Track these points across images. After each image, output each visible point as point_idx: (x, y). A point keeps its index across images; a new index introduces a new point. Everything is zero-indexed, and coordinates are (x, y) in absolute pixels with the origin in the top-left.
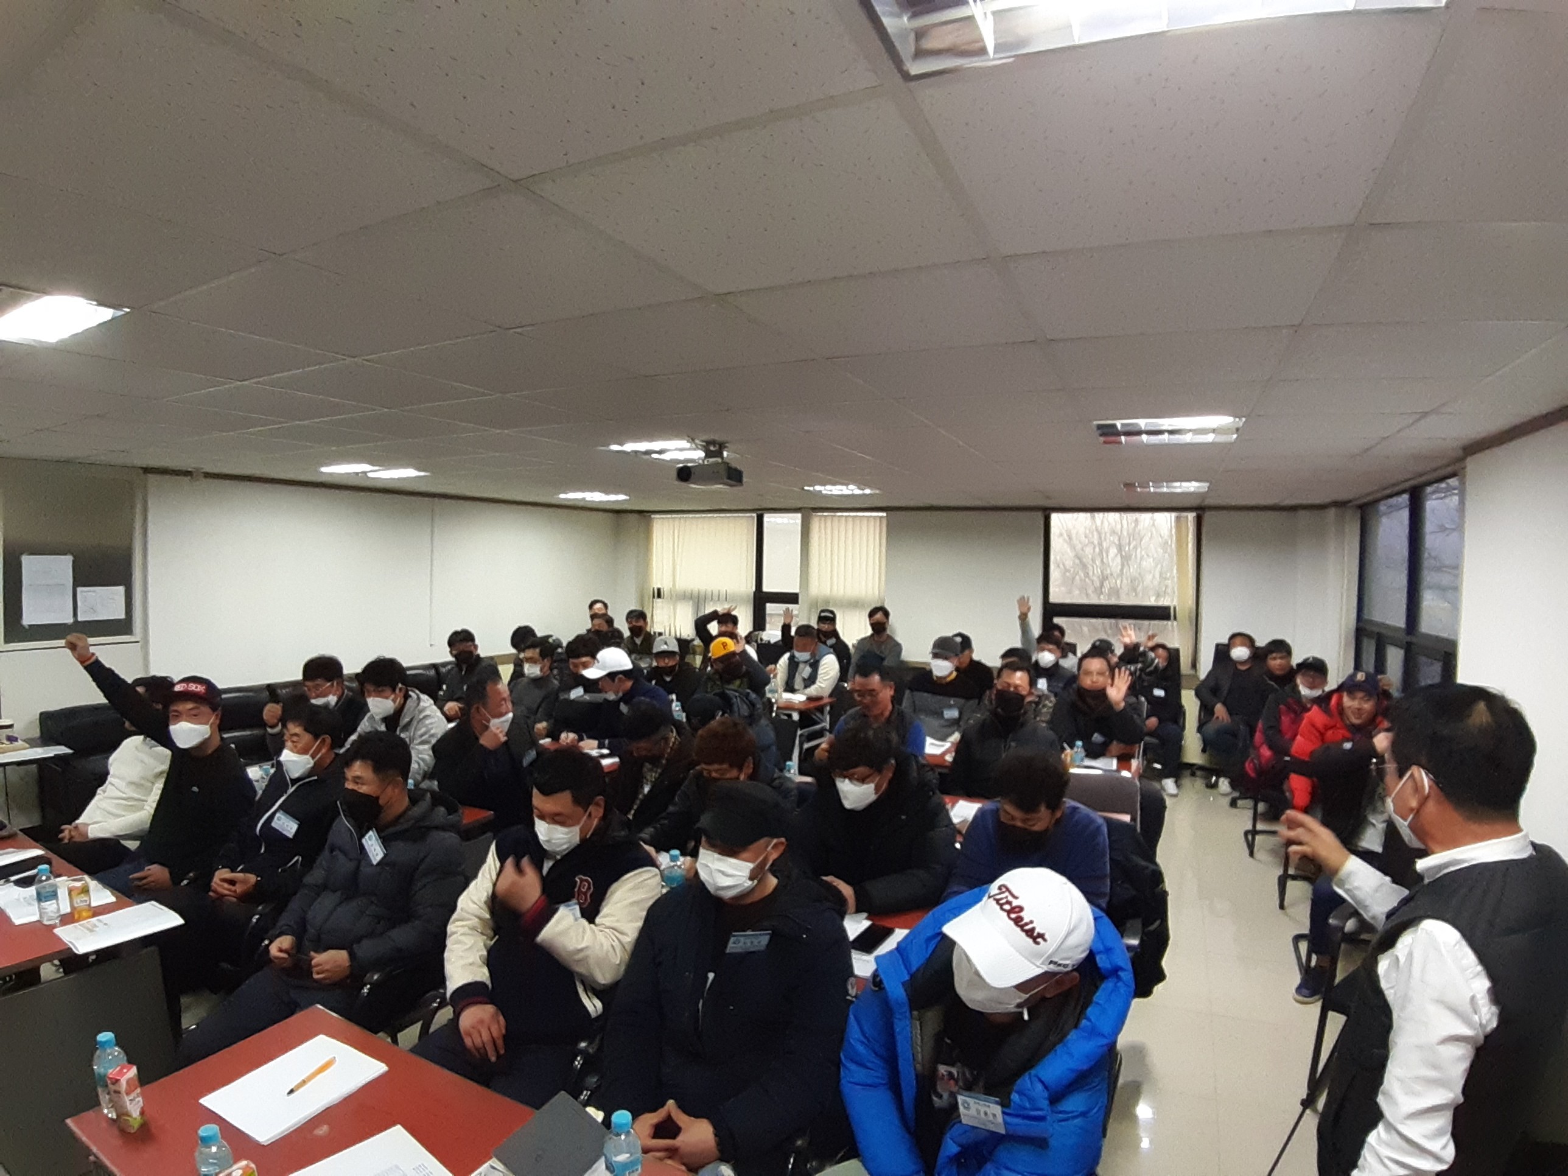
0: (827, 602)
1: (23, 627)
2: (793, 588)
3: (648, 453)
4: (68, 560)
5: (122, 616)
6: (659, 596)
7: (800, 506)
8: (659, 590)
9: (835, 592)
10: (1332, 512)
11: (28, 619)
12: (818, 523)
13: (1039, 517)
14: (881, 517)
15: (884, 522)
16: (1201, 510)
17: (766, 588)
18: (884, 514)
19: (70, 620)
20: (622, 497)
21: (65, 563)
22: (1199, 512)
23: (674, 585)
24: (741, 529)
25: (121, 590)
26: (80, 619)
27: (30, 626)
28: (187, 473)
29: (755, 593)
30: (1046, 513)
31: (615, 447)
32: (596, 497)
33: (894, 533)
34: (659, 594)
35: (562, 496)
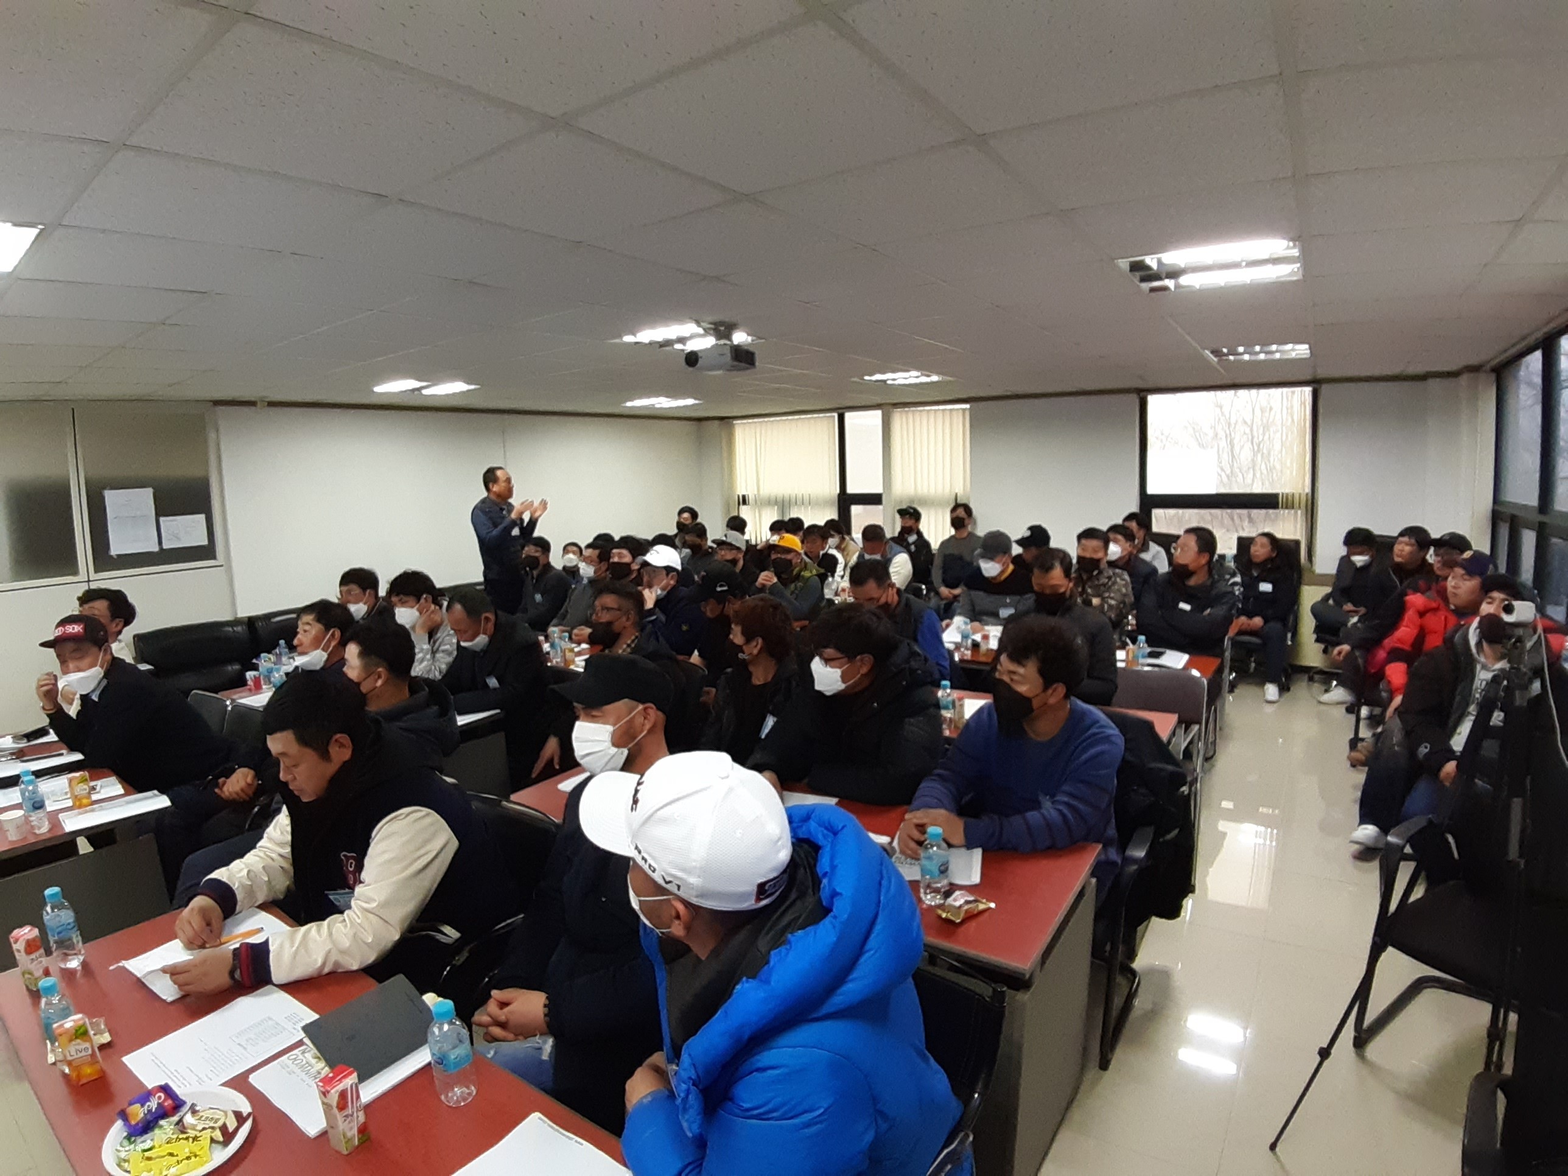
0: (913, 501)
1: (111, 557)
2: (876, 488)
3: (668, 343)
4: (148, 493)
5: (205, 542)
6: (744, 502)
7: (879, 401)
8: (744, 497)
9: (920, 492)
10: (1464, 379)
11: (115, 550)
12: (899, 419)
13: (1134, 399)
14: (964, 410)
15: (967, 414)
16: (1316, 384)
17: (851, 489)
18: (967, 406)
19: (156, 549)
20: (690, 402)
21: (146, 496)
22: (1316, 386)
23: (758, 490)
24: (823, 428)
25: (201, 518)
26: (165, 547)
27: (119, 556)
28: (251, 404)
29: (839, 495)
30: (1141, 396)
31: (628, 339)
32: (663, 403)
33: (976, 425)
34: (744, 501)
35: (629, 404)
